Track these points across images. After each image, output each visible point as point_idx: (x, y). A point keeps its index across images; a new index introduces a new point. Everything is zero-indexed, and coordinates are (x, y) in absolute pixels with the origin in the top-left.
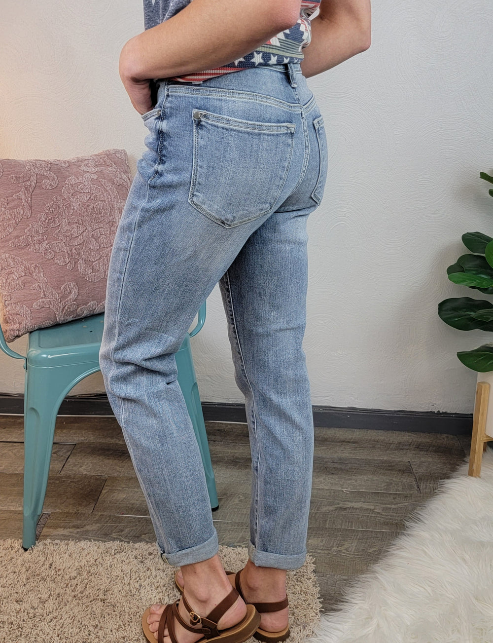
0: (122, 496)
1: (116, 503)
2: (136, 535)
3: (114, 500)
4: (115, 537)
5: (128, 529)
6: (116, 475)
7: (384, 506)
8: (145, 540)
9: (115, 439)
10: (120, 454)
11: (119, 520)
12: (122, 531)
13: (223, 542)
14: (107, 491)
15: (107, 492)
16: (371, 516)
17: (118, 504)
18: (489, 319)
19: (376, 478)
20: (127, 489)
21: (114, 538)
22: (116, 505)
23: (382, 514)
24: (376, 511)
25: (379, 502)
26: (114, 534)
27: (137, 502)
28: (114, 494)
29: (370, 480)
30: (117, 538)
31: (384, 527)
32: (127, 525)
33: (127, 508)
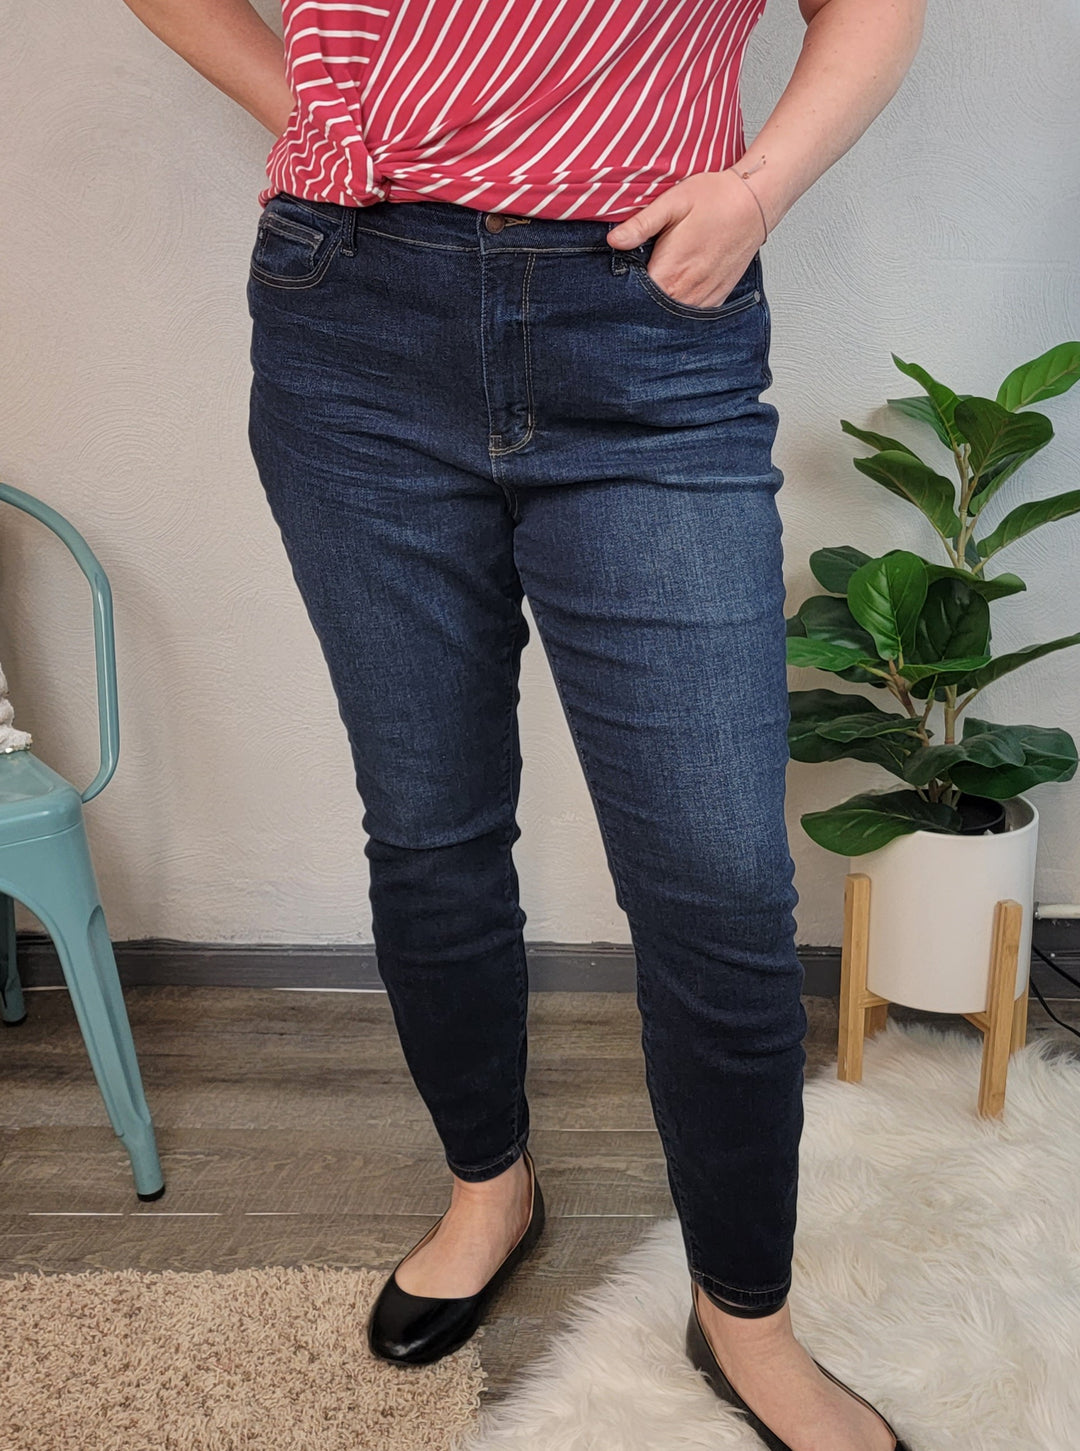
0: (48, 1171)
1: (32, 1188)
2: (72, 1257)
3: (30, 1180)
4: (22, 1263)
5: (55, 1243)
6: (38, 1123)
7: (651, 1161)
8: (91, 1266)
9: (43, 1045)
10: (53, 1075)
11: (36, 1224)
12: (40, 1249)
13: (272, 1260)
14: (14, 1159)
15: (11, 1165)
16: (618, 1186)
17: (38, 1189)
18: (848, 736)
19: (641, 1100)
20: (63, 1153)
21: (21, 1266)
22: (34, 1191)
23: (641, 1180)
24: (629, 1172)
25: (639, 1152)
26: (19, 1257)
27: (85, 1183)
28: (32, 1166)
29: (626, 1104)
30: (25, 1265)
31: (642, 1207)
32: (53, 1235)
33: (60, 1198)
